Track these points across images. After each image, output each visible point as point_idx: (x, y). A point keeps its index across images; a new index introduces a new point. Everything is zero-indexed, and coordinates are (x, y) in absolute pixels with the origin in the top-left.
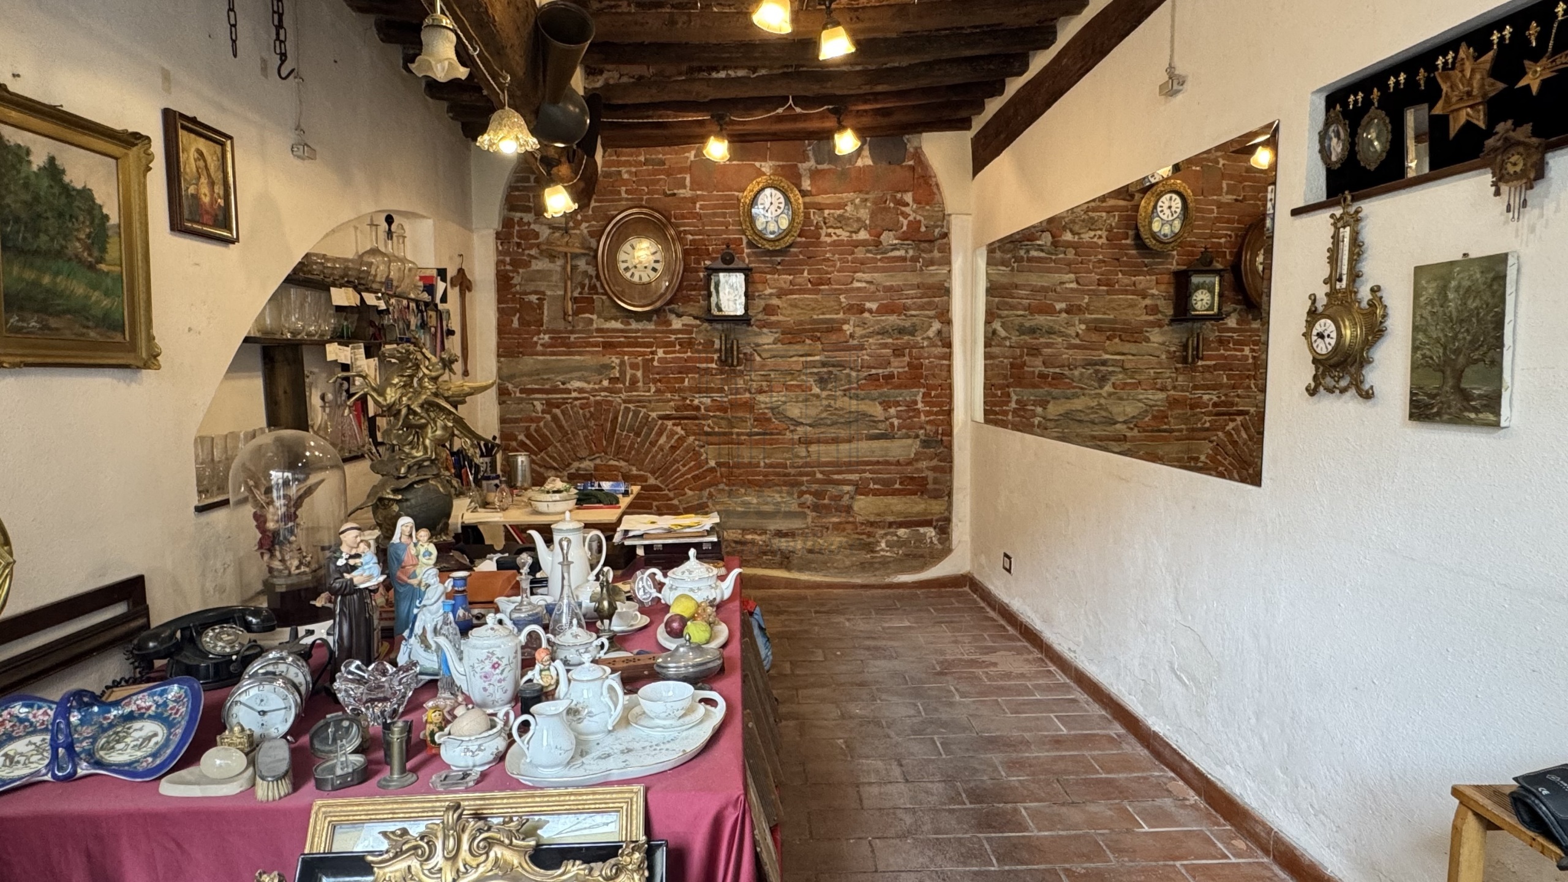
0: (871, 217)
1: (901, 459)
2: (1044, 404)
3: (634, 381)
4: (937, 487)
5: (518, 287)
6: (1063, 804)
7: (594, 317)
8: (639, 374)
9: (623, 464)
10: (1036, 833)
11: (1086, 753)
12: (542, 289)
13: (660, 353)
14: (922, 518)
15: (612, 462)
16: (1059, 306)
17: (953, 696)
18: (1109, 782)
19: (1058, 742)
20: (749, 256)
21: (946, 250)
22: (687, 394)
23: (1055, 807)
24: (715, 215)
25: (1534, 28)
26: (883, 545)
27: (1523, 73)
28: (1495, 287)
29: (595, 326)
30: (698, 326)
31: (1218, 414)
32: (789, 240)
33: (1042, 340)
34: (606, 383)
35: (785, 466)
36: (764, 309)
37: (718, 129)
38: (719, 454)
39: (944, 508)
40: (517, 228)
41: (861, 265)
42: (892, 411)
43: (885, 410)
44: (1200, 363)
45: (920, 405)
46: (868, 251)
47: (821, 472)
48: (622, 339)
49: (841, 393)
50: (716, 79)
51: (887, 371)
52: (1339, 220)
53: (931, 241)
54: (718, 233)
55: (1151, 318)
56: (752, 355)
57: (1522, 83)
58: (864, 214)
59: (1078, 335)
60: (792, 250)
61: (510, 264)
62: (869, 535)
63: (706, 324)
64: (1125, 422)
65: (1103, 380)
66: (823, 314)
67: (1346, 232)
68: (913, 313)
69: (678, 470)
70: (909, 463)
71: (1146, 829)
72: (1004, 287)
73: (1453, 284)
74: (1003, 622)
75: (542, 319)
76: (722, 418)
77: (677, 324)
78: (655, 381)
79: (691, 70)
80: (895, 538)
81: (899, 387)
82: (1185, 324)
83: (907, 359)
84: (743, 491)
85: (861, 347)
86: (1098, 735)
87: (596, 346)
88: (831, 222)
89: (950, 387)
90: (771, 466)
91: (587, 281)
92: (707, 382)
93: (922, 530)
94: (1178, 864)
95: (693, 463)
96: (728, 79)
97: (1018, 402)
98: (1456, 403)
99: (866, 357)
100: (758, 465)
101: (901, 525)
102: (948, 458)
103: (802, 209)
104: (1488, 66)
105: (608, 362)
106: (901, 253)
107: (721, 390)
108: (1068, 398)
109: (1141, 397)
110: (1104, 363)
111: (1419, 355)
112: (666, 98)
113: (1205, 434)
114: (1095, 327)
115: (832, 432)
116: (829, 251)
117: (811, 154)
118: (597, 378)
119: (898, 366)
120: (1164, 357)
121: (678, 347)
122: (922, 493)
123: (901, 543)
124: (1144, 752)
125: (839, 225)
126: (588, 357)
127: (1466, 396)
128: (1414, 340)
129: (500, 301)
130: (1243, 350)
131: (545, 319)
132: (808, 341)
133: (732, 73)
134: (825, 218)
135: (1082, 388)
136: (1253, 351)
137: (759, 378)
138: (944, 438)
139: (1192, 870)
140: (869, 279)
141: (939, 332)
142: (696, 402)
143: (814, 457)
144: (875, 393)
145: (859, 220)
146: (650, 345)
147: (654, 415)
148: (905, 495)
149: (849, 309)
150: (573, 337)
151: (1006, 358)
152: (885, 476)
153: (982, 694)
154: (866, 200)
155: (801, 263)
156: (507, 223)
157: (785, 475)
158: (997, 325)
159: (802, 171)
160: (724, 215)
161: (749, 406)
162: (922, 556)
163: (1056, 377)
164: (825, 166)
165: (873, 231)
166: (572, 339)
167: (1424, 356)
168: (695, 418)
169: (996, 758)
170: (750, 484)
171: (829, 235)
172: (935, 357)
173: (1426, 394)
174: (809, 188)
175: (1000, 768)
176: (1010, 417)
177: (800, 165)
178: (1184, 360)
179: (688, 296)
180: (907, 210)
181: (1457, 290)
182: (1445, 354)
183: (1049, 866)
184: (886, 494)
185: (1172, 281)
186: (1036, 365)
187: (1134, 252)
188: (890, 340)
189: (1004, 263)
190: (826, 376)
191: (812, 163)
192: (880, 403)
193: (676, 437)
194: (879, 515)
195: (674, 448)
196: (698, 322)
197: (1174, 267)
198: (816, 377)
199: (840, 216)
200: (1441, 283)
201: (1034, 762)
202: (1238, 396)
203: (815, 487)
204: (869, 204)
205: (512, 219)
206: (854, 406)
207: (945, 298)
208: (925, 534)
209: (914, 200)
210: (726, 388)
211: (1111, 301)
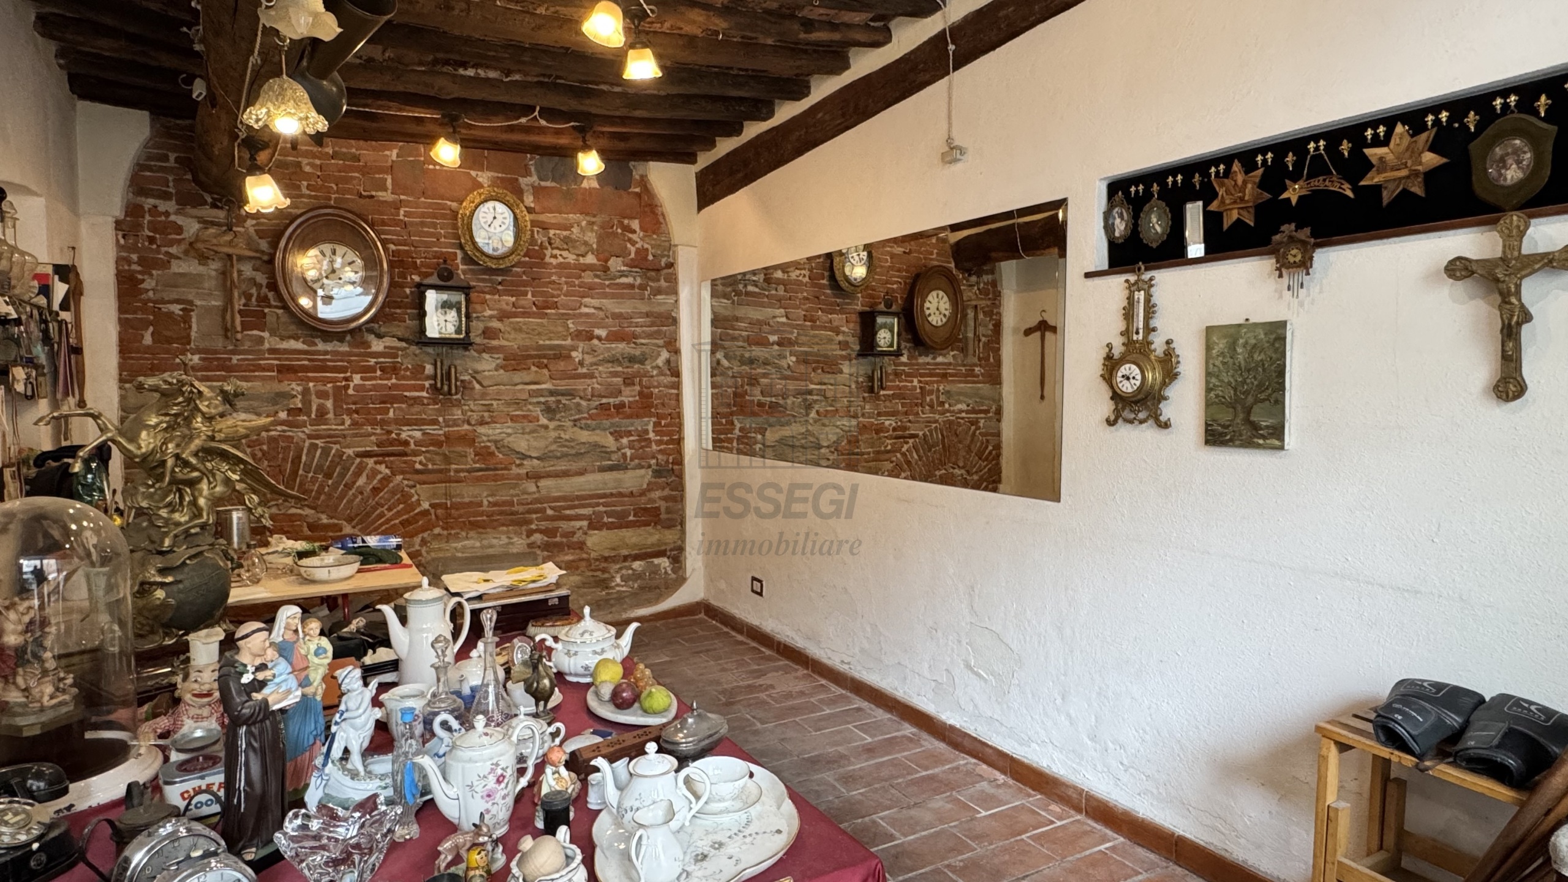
0: (598, 243)
1: (635, 490)
2: (762, 431)
3: (322, 412)
4: (670, 516)
5: (151, 293)
6: (909, 807)
7: (266, 334)
8: (329, 404)
9: (308, 511)
10: (903, 839)
11: (898, 756)
12: (190, 297)
13: (357, 379)
14: (657, 549)
15: (293, 511)
16: (773, 338)
17: (754, 724)
18: (931, 778)
19: (870, 751)
20: (464, 272)
21: (673, 280)
22: (392, 427)
23: (904, 811)
24: (423, 224)
25: (1290, 158)
26: (618, 580)
27: (1285, 189)
28: (1277, 345)
29: (267, 346)
30: (403, 349)
31: (897, 438)
32: (515, 258)
33: (759, 371)
34: (283, 415)
35: (511, 504)
36: (484, 332)
37: (451, 130)
38: (434, 494)
39: (677, 537)
40: (148, 217)
41: (590, 290)
42: (625, 441)
43: (616, 440)
44: (882, 393)
45: (651, 435)
46: (597, 276)
47: (552, 508)
48: (306, 363)
49: (571, 423)
50: (462, 76)
51: (617, 400)
52: (1133, 285)
53: (658, 270)
54: (428, 245)
55: (844, 353)
56: (470, 382)
57: (1285, 196)
58: (591, 238)
59: (789, 367)
60: (515, 269)
61: (139, 263)
62: (604, 571)
63: (413, 348)
64: (828, 447)
65: (809, 407)
66: (550, 339)
67: (1141, 296)
68: (643, 341)
69: (382, 515)
70: (643, 493)
71: (984, 813)
72: (726, 319)
73: (1241, 341)
74: (754, 644)
75: (189, 336)
76: (437, 454)
77: (377, 346)
78: (350, 412)
79: (435, 62)
80: (630, 572)
81: (630, 417)
82: (870, 358)
83: (638, 388)
84: (464, 534)
85: (591, 376)
86: (896, 737)
87: (268, 371)
88: (557, 242)
89: (680, 416)
90: (495, 504)
91: (254, 291)
92: (419, 413)
93: (656, 561)
94: (1023, 836)
95: (401, 506)
96: (476, 79)
97: (741, 430)
98: (1246, 432)
99: (596, 386)
100: (480, 504)
101: (636, 558)
102: (679, 486)
103: (529, 227)
104: (1257, 180)
105: (288, 389)
106: (630, 280)
107: (434, 422)
108: (782, 426)
109: (838, 423)
110: (810, 392)
111: (1212, 394)
112: (401, 88)
113: (887, 456)
114: (803, 360)
115: (562, 466)
116: (555, 273)
117: (533, 169)
118: (272, 409)
119: (629, 396)
120: (853, 386)
121: (379, 373)
122: (656, 524)
123: (637, 576)
124: (941, 746)
125: (565, 247)
126: (257, 384)
127: (1255, 427)
128: (1207, 382)
129: (122, 310)
130: (912, 382)
131: (193, 334)
132: (533, 368)
133: (482, 73)
134: (549, 238)
135: (794, 416)
136: (920, 382)
137: (481, 408)
138: (676, 467)
139: (1037, 838)
140: (597, 305)
141: (668, 362)
142: (404, 436)
143: (544, 492)
144: (606, 423)
145: (586, 243)
146: (343, 370)
147: (350, 452)
148: (639, 527)
149: (577, 336)
150: (235, 359)
151: (729, 387)
152: (619, 508)
153: (778, 717)
154: (593, 223)
155: (525, 284)
156: (133, 211)
157: (512, 514)
158: (719, 355)
159: (523, 186)
160: (434, 225)
161: (469, 440)
162: (657, 587)
163: (774, 406)
164: (548, 184)
165: (601, 256)
166: (234, 361)
167: (1217, 396)
168: (405, 454)
169: (829, 776)
170: (475, 526)
171: (555, 257)
172: (666, 386)
173: (1219, 425)
174: (532, 205)
175: (838, 786)
176: (735, 444)
177: (521, 179)
178: (871, 390)
179: (392, 314)
180: (634, 237)
181: (1244, 346)
182: (1235, 394)
183: (932, 867)
184: (620, 527)
185: (858, 320)
186: (756, 395)
187: (828, 291)
188: (620, 369)
189: (725, 296)
190: (554, 406)
191: (534, 179)
192: (611, 433)
193: (379, 477)
194: (614, 549)
195: (376, 490)
196: (404, 344)
197: (859, 308)
198: (543, 407)
199: (566, 237)
200: (1231, 340)
201: (861, 773)
202: (910, 421)
203: (544, 525)
204: (595, 228)
205: (142, 207)
206: (585, 436)
207: (672, 328)
208: (659, 565)
209: (642, 228)
210: (441, 419)
211: (814, 336)
